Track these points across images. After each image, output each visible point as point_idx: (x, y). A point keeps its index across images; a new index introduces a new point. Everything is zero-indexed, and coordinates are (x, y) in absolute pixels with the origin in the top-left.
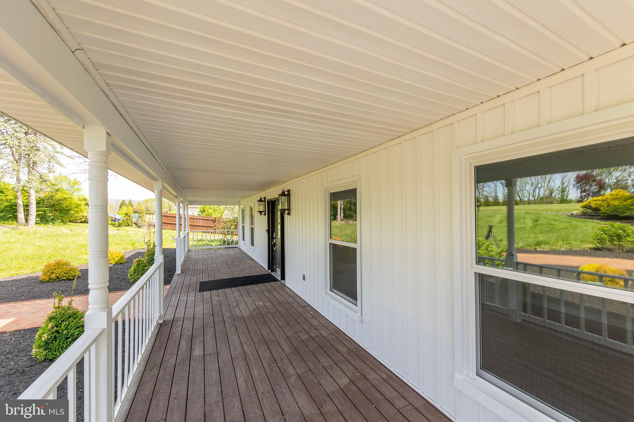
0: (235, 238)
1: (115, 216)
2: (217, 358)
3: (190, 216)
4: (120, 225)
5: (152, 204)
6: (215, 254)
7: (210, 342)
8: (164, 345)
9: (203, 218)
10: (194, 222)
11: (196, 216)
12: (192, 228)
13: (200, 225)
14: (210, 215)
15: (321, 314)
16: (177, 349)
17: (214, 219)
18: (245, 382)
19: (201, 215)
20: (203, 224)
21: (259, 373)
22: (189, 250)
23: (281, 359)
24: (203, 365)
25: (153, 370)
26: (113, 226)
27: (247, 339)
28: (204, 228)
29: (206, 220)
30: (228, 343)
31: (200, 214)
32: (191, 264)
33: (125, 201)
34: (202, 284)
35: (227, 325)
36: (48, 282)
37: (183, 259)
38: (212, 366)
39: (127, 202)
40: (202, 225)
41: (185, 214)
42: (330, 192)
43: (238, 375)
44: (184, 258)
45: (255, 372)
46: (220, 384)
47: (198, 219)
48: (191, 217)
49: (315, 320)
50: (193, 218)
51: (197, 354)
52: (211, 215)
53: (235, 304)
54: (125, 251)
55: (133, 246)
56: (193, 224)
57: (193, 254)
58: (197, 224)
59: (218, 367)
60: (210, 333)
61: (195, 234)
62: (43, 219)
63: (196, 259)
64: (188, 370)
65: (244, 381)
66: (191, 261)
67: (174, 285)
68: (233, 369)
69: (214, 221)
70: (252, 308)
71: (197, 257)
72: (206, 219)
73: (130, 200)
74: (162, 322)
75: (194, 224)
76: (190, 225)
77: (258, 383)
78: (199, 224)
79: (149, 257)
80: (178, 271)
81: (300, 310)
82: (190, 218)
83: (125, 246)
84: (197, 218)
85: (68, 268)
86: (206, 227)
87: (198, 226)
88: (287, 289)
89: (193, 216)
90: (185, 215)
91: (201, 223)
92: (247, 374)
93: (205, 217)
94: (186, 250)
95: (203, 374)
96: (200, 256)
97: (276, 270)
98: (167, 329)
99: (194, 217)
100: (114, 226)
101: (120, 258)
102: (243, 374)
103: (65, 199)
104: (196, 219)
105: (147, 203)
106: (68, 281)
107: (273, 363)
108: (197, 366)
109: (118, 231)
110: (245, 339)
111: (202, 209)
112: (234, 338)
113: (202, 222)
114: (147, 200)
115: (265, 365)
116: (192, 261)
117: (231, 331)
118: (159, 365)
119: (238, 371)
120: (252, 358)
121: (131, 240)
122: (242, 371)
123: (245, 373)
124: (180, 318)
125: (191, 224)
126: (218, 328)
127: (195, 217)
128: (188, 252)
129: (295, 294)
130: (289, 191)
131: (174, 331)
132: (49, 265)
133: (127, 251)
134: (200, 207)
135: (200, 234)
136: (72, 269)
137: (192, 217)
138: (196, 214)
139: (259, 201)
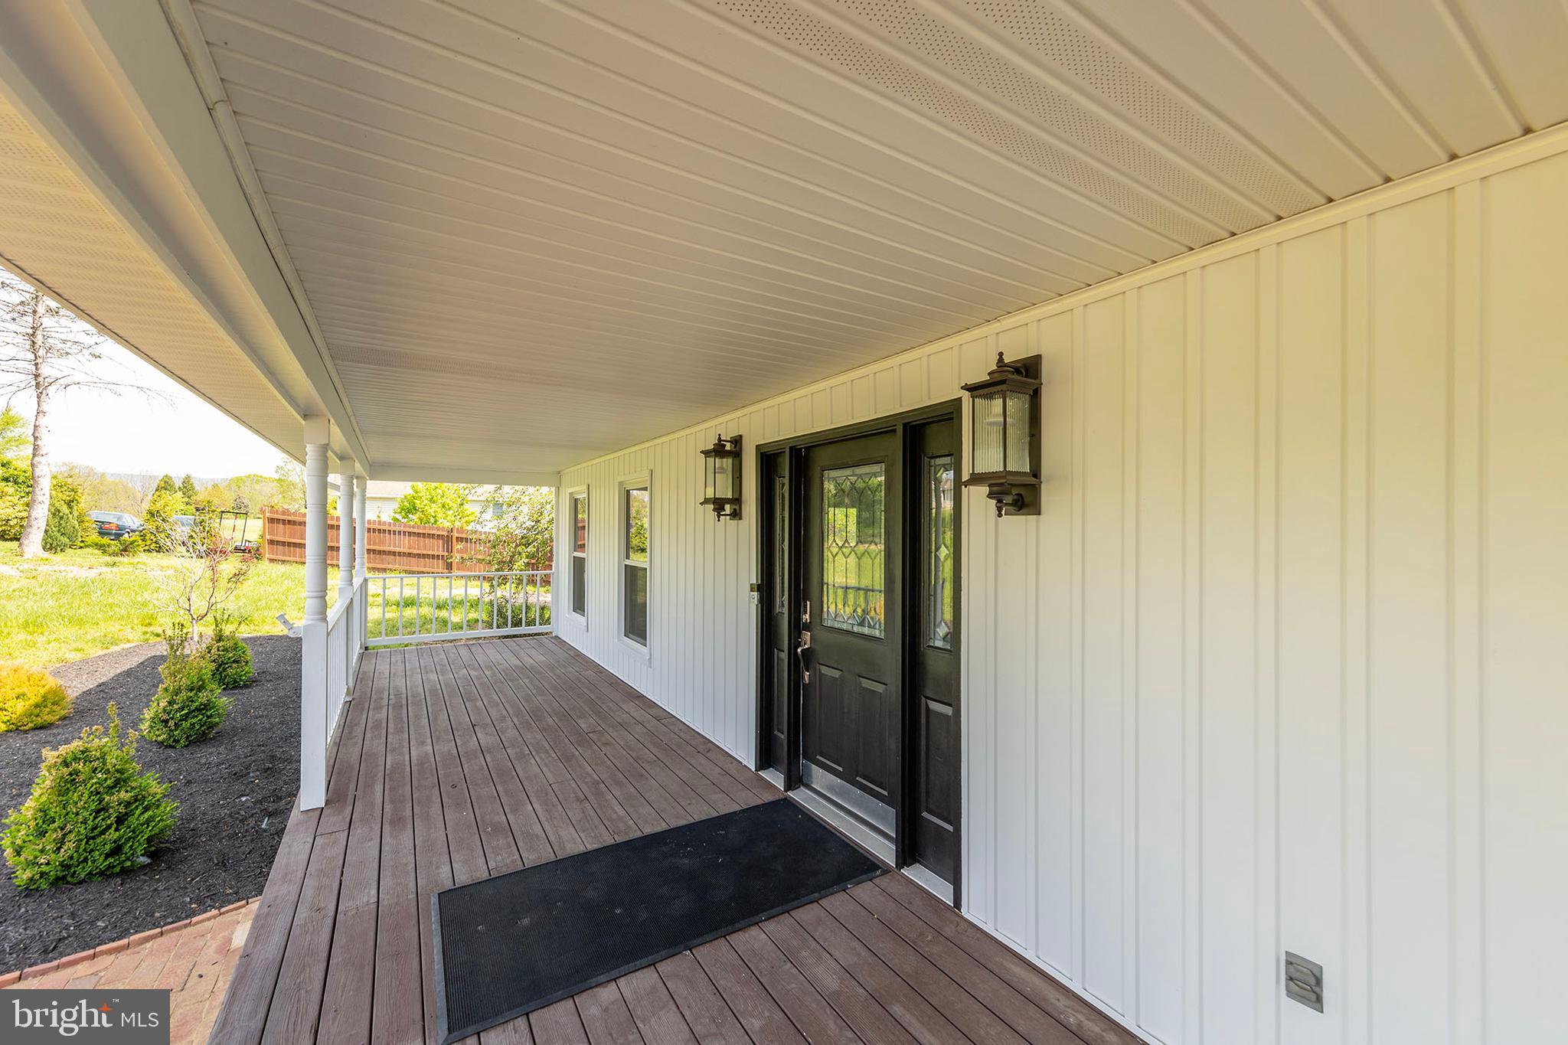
0: (538, 596)
1: (119, 518)
3: (369, 522)
4: (125, 550)
5: (255, 490)
6: (474, 669)
9: (411, 530)
10: (382, 542)
11: (389, 524)
12: (376, 560)
13: (401, 550)
14: (432, 520)
17: (445, 533)
19: (403, 520)
20: (409, 548)
22: (366, 648)
26: (99, 552)
28: (414, 560)
29: (419, 535)
31: (400, 518)
32: (377, 725)
33: (170, 478)
37: (340, 697)
39: (178, 483)
40: (407, 551)
41: (355, 515)
44: (348, 694)
48: (372, 526)
50: (376, 531)
52: (436, 521)
54: (107, 652)
55: (145, 629)
56: (377, 548)
57: (383, 667)
58: (392, 549)
61: (387, 580)
63: (398, 695)
66: (379, 708)
69: (447, 539)
71: (400, 682)
72: (421, 531)
73: (188, 477)
75: (384, 548)
76: (368, 550)
78: (397, 549)
80: (312, 793)
82: (369, 529)
83: (114, 628)
84: (392, 528)
86: (419, 556)
87: (394, 553)
89: (380, 522)
90: (352, 521)
91: (404, 544)
93: (418, 527)
94: (357, 650)
96: (411, 676)
97: (810, 775)
99: (382, 527)
100: (104, 552)
104: (390, 531)
105: (239, 487)
109: (109, 569)
111: (406, 503)
113: (409, 541)
114: (239, 479)
116: (381, 708)
121: (145, 604)
125: (372, 547)
127: (387, 528)
128: (361, 657)
133: (114, 649)
137: (377, 527)
138: (386, 517)
139: (706, 453)
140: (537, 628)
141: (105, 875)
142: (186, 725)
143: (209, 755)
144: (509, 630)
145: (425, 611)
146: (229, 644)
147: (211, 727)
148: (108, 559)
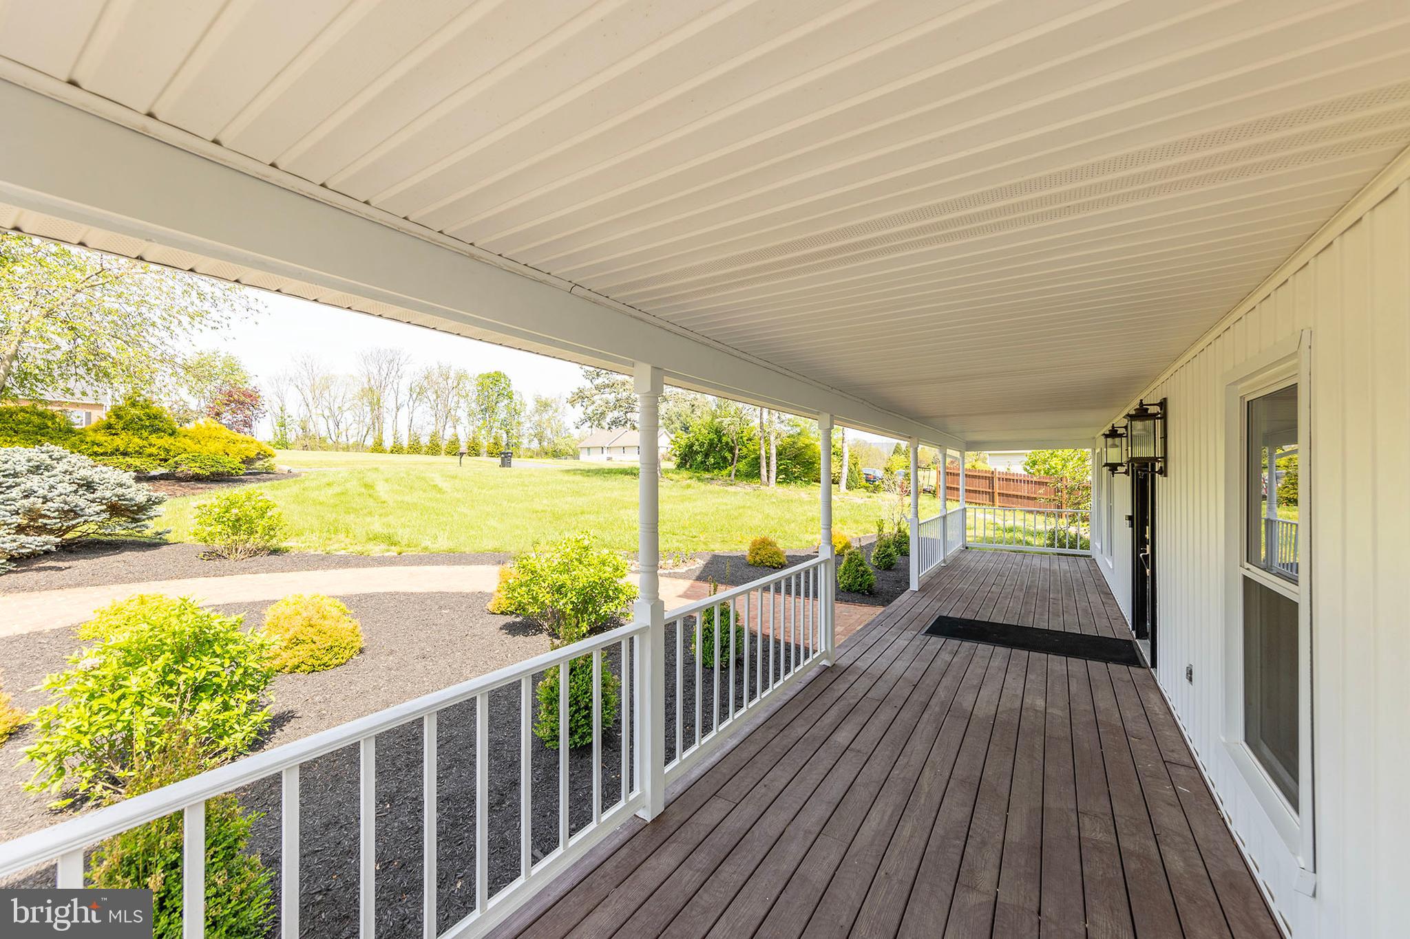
2: (862, 765)
3: (999, 473)
4: (875, 489)
7: (874, 730)
8: (808, 702)
9: (1034, 479)
10: (1009, 488)
11: (1021, 475)
12: (1004, 500)
13: (1023, 494)
15: (1218, 808)
16: (818, 717)
18: (873, 833)
19: (1028, 473)
20: (1028, 493)
21: (911, 836)
22: (965, 548)
23: (984, 843)
24: (834, 762)
25: (770, 731)
26: (866, 490)
27: (943, 760)
29: (1040, 483)
30: (901, 749)
31: (1028, 469)
32: (950, 576)
34: (941, 620)
35: (925, 716)
36: (753, 565)
38: (844, 773)
40: (1026, 494)
42: (1247, 400)
43: (873, 813)
44: (944, 561)
45: (906, 829)
46: (834, 807)
47: (1021, 481)
48: (1001, 476)
49: (1176, 812)
50: (1005, 480)
51: (838, 740)
52: (1055, 472)
53: (975, 682)
56: (1005, 492)
57: (969, 557)
58: (1014, 493)
59: (852, 780)
60: (885, 715)
61: (1009, 514)
62: (786, 476)
63: (968, 568)
64: (808, 758)
65: (873, 831)
66: (955, 571)
67: (891, 611)
68: (873, 799)
70: (1010, 703)
74: (829, 665)
75: (1009, 492)
76: (999, 493)
77: (893, 853)
78: (1019, 494)
79: (882, 549)
81: (1149, 765)
82: (999, 479)
84: (1015, 478)
85: (774, 549)
87: (1017, 496)
88: (1154, 697)
89: (1008, 473)
91: (1024, 490)
92: (889, 821)
94: (956, 547)
95: (823, 776)
98: (829, 677)
99: (1008, 477)
100: (868, 491)
101: (843, 545)
102: (882, 818)
103: (807, 445)
104: (1013, 480)
106: (771, 569)
107: (958, 838)
108: (825, 758)
109: (869, 499)
110: (938, 759)
111: (1033, 457)
112: (918, 746)
113: (1027, 488)
115: (938, 830)
116: (958, 570)
117: (926, 728)
118: (781, 728)
119: (879, 805)
120: (922, 801)
122: (884, 812)
123: (886, 818)
124: (859, 669)
125: (1001, 491)
126: (906, 715)
127: (1010, 478)
129: (1168, 717)
130: (1163, 404)
131: (835, 687)
132: (756, 541)
133: (867, 535)
134: (1027, 454)
135: (1019, 515)
136: (777, 553)
137: (1005, 477)
139: (1106, 436)
140: (1078, 551)
141: (858, 591)
142: (884, 560)
143: (891, 574)
144: (1067, 551)
145: (1019, 536)
146: (903, 534)
147: (892, 564)
148: (868, 494)
